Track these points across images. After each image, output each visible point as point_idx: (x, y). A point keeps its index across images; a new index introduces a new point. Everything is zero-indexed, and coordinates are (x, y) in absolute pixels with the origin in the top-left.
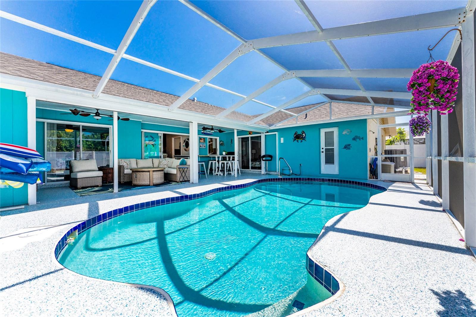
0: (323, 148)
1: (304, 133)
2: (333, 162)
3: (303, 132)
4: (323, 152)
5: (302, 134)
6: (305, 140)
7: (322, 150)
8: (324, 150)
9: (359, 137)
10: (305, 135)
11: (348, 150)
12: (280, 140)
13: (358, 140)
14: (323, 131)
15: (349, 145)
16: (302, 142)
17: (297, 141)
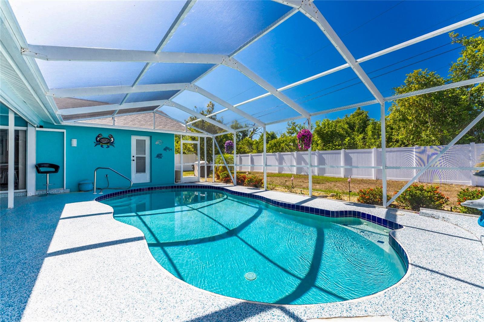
0: (133, 157)
1: (113, 137)
2: (144, 171)
3: (110, 136)
4: (134, 160)
5: (109, 138)
6: (113, 146)
7: (132, 158)
8: (135, 158)
9: (169, 148)
10: (114, 140)
11: (160, 159)
12: (70, 143)
13: (168, 150)
14: (134, 139)
15: (161, 154)
16: (108, 147)
17: (102, 146)
